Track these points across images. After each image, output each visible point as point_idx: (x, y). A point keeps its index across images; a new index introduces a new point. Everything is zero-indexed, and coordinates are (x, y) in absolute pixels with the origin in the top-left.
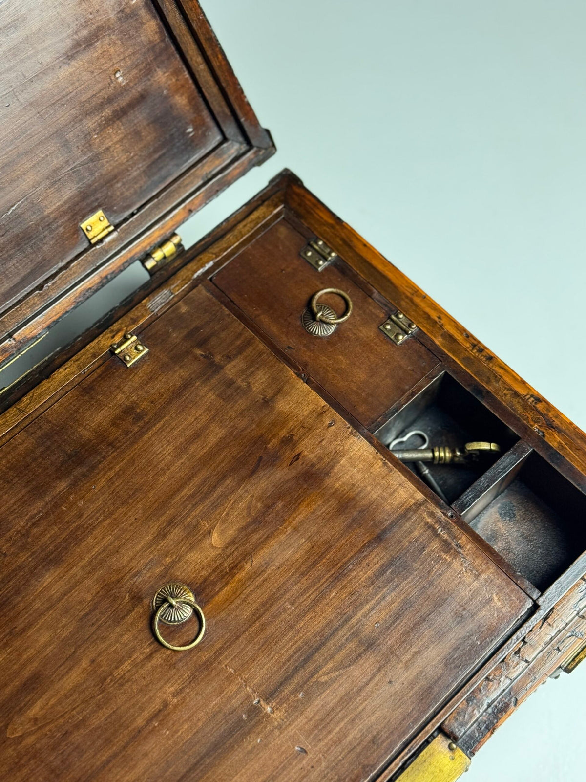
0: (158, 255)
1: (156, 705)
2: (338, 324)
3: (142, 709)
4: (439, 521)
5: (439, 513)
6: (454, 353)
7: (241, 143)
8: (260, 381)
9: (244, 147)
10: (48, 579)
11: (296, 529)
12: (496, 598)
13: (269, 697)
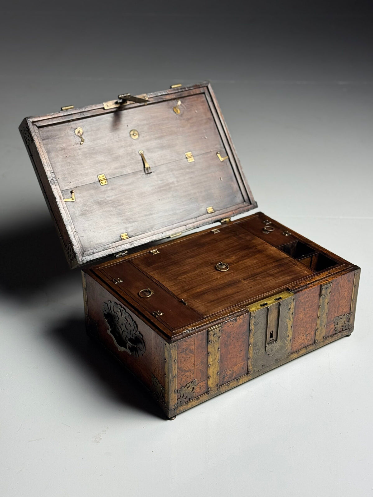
0: (225, 220)
1: (215, 278)
2: (270, 232)
3: (211, 278)
4: (293, 260)
5: (292, 259)
6: (300, 238)
7: (249, 203)
8: (248, 238)
9: (249, 204)
10: (190, 260)
11: (254, 258)
12: (306, 272)
13: (244, 280)
